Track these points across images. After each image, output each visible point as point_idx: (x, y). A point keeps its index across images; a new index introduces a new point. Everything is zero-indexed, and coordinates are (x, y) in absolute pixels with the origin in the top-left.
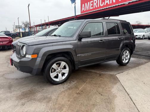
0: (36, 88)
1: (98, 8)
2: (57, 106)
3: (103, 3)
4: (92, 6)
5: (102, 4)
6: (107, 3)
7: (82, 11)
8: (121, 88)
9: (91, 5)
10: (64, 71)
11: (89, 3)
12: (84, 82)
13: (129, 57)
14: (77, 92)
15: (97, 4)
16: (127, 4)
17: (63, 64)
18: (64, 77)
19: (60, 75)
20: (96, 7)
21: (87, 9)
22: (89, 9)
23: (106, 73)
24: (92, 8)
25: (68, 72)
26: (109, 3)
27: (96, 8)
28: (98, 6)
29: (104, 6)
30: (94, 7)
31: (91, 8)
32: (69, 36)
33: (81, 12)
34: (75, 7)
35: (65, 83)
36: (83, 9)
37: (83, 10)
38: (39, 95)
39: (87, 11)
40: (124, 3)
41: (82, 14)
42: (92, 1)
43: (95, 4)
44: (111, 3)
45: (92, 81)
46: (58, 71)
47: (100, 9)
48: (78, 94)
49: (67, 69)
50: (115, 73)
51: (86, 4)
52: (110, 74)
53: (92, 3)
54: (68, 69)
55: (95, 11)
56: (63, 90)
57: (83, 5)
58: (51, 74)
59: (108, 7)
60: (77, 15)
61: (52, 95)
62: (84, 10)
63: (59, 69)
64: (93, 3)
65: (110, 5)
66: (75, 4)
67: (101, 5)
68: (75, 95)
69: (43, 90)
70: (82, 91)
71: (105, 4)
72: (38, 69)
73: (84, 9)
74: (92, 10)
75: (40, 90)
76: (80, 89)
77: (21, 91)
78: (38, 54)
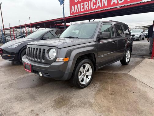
2: (104, 109)
3: (95, 6)
4: (83, 8)
5: (93, 6)
6: (99, 6)
7: (72, 13)
9: (82, 7)
10: (88, 73)
11: (79, 5)
12: (107, 83)
14: (110, 93)
15: (88, 7)
16: (119, 7)
20: (88, 9)
21: (77, 11)
22: (79, 11)
23: (118, 72)
24: (83, 10)
25: (91, 74)
26: (100, 6)
27: (87, 11)
28: (90, 8)
29: (95, 9)
30: (85, 10)
31: (82, 10)
33: (71, 14)
34: (63, 8)
36: (72, 11)
37: (73, 12)
39: (77, 13)
40: (116, 7)
42: (83, 4)
43: (85, 6)
44: (103, 6)
45: (113, 81)
46: (84, 73)
47: (91, 12)
48: (111, 95)
50: (126, 72)
51: (76, 6)
52: (123, 74)
53: (82, 5)
54: (91, 72)
55: (86, 13)
57: (73, 7)
58: (79, 77)
59: (100, 10)
61: (89, 99)
62: (74, 12)
63: (85, 72)
64: (83, 5)
65: (102, 8)
66: (63, 6)
67: (93, 8)
68: (110, 96)
70: (113, 92)
71: (97, 7)
72: (70, 73)
73: (74, 11)
74: (83, 12)
75: (71, 96)
76: (110, 90)
77: (51, 100)
78: (69, 57)
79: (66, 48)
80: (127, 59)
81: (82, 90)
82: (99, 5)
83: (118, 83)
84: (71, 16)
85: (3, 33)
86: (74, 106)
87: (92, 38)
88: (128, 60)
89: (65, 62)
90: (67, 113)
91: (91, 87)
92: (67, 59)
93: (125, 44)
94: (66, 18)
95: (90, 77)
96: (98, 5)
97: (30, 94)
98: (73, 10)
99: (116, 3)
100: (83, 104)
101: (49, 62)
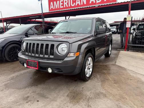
3: (74, 3)
4: (63, 5)
5: (73, 4)
6: (78, 4)
7: (51, 9)
9: (61, 4)
10: (90, 66)
11: (58, 2)
12: (104, 73)
14: (113, 82)
15: (68, 4)
16: (97, 6)
18: (90, 73)
20: (67, 6)
22: (59, 8)
23: (107, 64)
24: (63, 7)
26: (80, 4)
27: (66, 8)
28: (69, 6)
31: (61, 7)
34: (41, 4)
36: (51, 7)
37: (52, 8)
38: (88, 94)
39: (56, 9)
40: (95, 5)
42: (62, 1)
43: (65, 3)
44: (82, 4)
45: (108, 72)
47: (71, 9)
48: (115, 83)
50: (113, 63)
51: (55, 2)
53: (62, 2)
55: (65, 10)
57: (52, 3)
59: (79, 8)
61: (99, 90)
64: (63, 2)
65: (81, 6)
67: (72, 5)
68: (115, 85)
69: (83, 88)
70: (115, 81)
71: (76, 5)
73: (53, 7)
74: (62, 9)
78: (80, 52)
79: (76, 43)
80: (109, 51)
81: (87, 83)
82: (78, 3)
83: (114, 73)
84: (50, 12)
88: (110, 53)
89: (77, 57)
94: (44, 14)
95: (91, 70)
96: (77, 3)
98: (52, 6)
99: (94, 2)
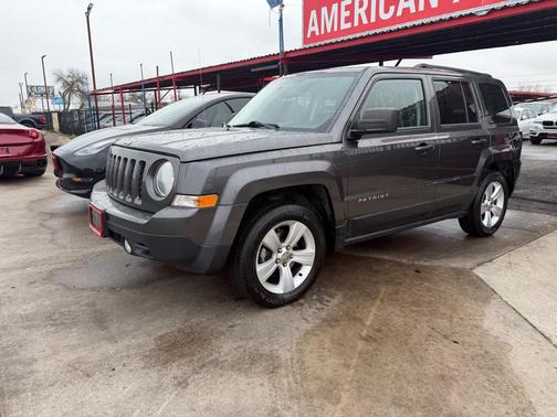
0: (204, 320)
1: (370, 26)
2: (313, 387)
3: (392, 8)
4: (349, 19)
5: (387, 11)
6: (406, 10)
7: (309, 36)
8: (512, 317)
9: (345, 14)
10: (298, 257)
11: (335, 7)
12: (372, 297)
13: (500, 204)
14: (364, 333)
15: (368, 12)
16: (485, 13)
17: (298, 229)
18: (298, 281)
19: (286, 271)
20: (365, 21)
21: (329, 30)
22: (336, 29)
23: (436, 263)
24: (349, 25)
25: (312, 260)
26: (413, 10)
27: (362, 27)
28: (373, 20)
29: (394, 20)
30: (356, 24)
31: (345, 26)
32: (314, 127)
33: (306, 40)
34: (281, 20)
35: (302, 301)
36: (311, 29)
37: (313, 33)
38: (227, 348)
39: (327, 35)
40: (473, 11)
41: (307, 46)
42: (349, 2)
43: (358, 11)
44: (421, 8)
45: (396, 292)
46: (280, 255)
47: (378, 31)
48: (366, 340)
49: (311, 249)
50: (468, 264)
51: (324, 10)
52: (454, 269)
53: (347, 8)
54: (314, 251)
55: (358, 35)
56: (305, 326)
57: (313, 14)
58: (259, 268)
59: (408, 24)
60: (287, 49)
61: (276, 347)
62: (317, 34)
63: (284, 250)
64: (350, 8)
65: (418, 15)
66: (281, 11)
67: (384, 17)
68: (361, 345)
69: (232, 326)
70: (379, 331)
71: (399, 13)
73: (316, 28)
74: (346, 32)
75: (224, 329)
76: (368, 323)
77: (150, 335)
78: (220, 195)
79: (208, 163)
80: (487, 214)
81: (270, 313)
82: (406, 5)
83: (413, 303)
84: (305, 49)
85: (93, 104)
86: (216, 363)
87: (325, 128)
88: (495, 220)
89: (201, 210)
90: (179, 384)
91: (307, 305)
92: (211, 201)
93: (478, 158)
94: (288, 56)
95: (306, 271)
96: (402, 5)
97: (99, 307)
98: (313, 25)
100: (249, 362)
101: (150, 207)
